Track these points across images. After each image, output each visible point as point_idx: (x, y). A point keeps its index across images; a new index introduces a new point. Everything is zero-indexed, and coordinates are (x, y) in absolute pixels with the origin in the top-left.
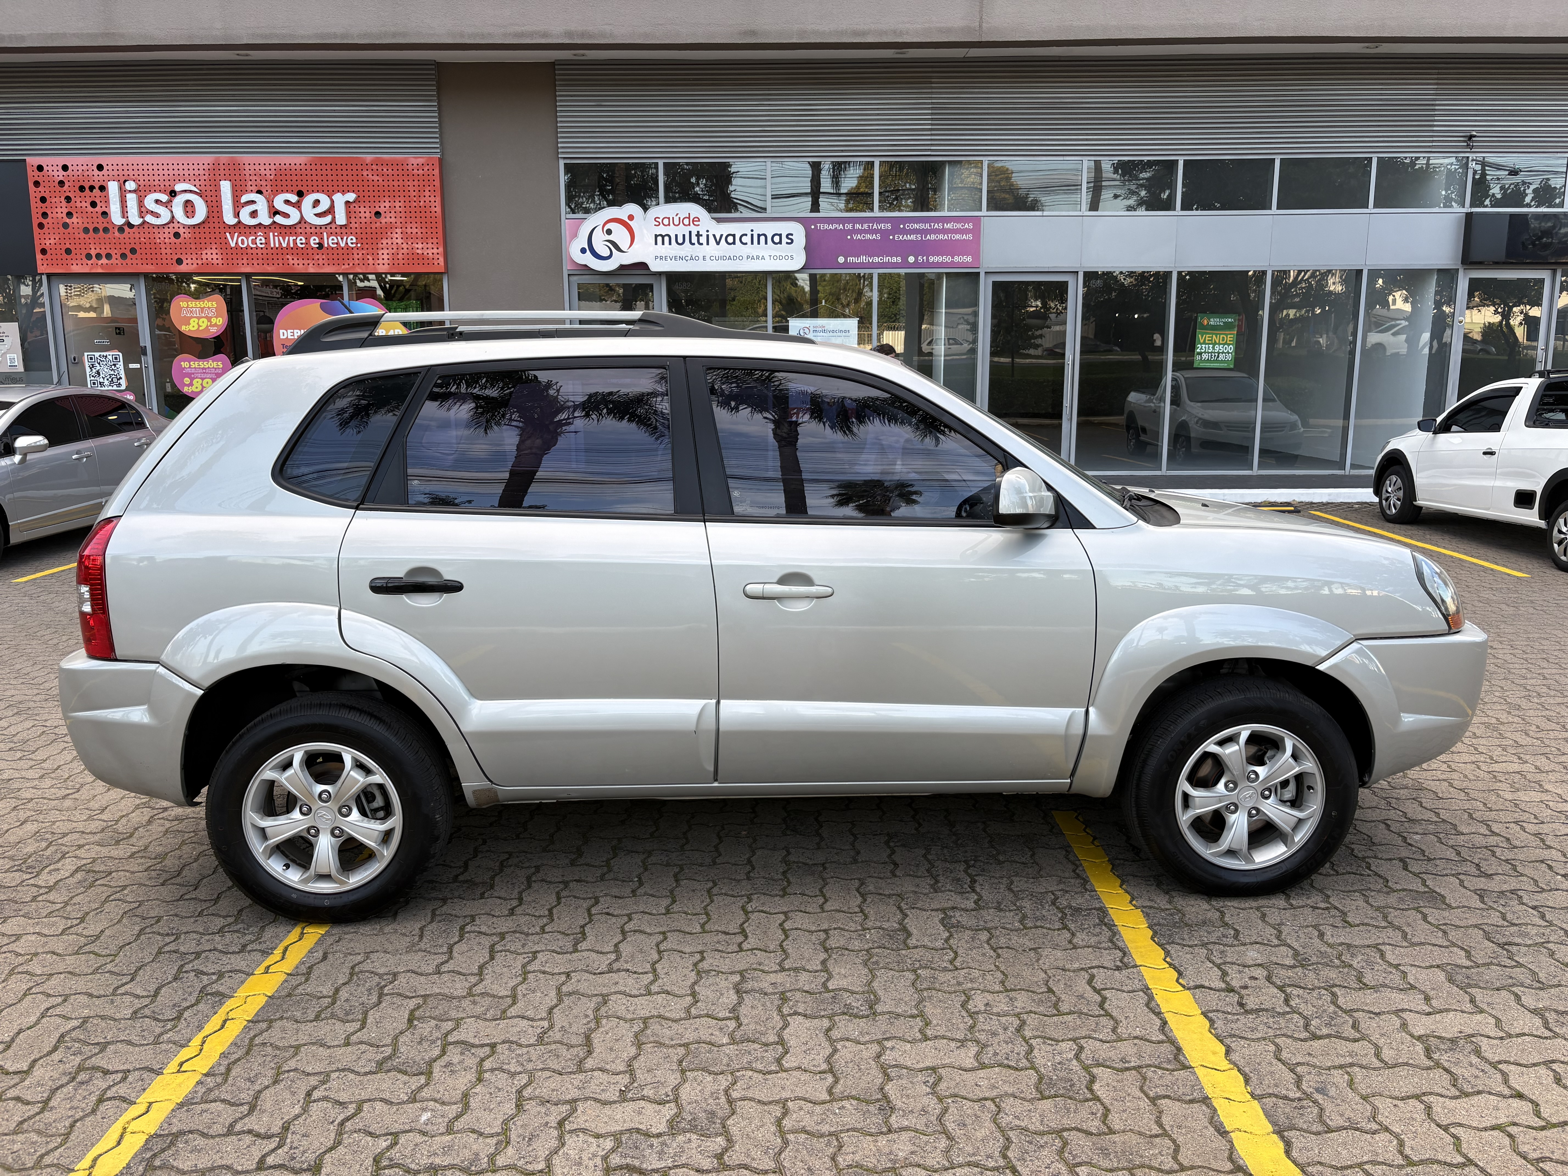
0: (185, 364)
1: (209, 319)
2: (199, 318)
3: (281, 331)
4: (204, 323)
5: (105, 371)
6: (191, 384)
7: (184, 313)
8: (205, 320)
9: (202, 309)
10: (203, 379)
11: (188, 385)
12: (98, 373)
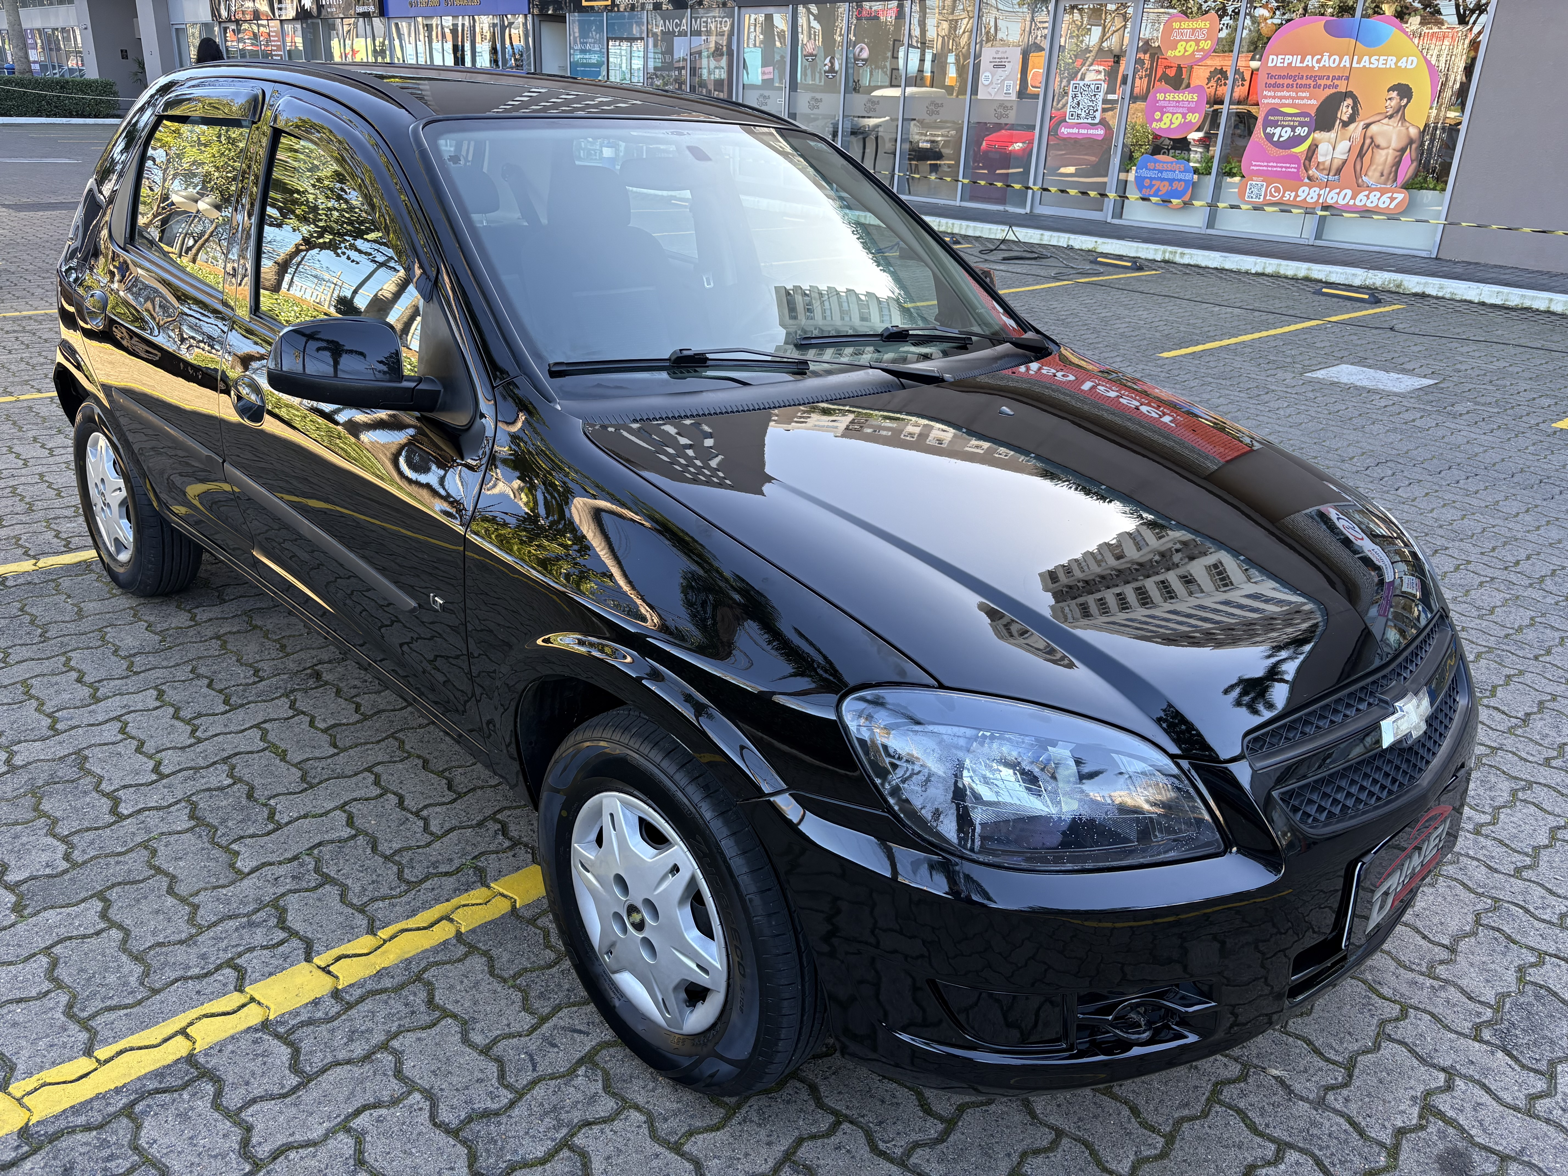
0: (1160, 96)
1: (1197, 42)
2: (1187, 41)
3: (1271, 57)
4: (1191, 47)
5: (1085, 101)
6: (1161, 120)
7: (1175, 36)
8: (1193, 44)
9: (1194, 30)
10: (1173, 114)
11: (1157, 121)
12: (1078, 104)
